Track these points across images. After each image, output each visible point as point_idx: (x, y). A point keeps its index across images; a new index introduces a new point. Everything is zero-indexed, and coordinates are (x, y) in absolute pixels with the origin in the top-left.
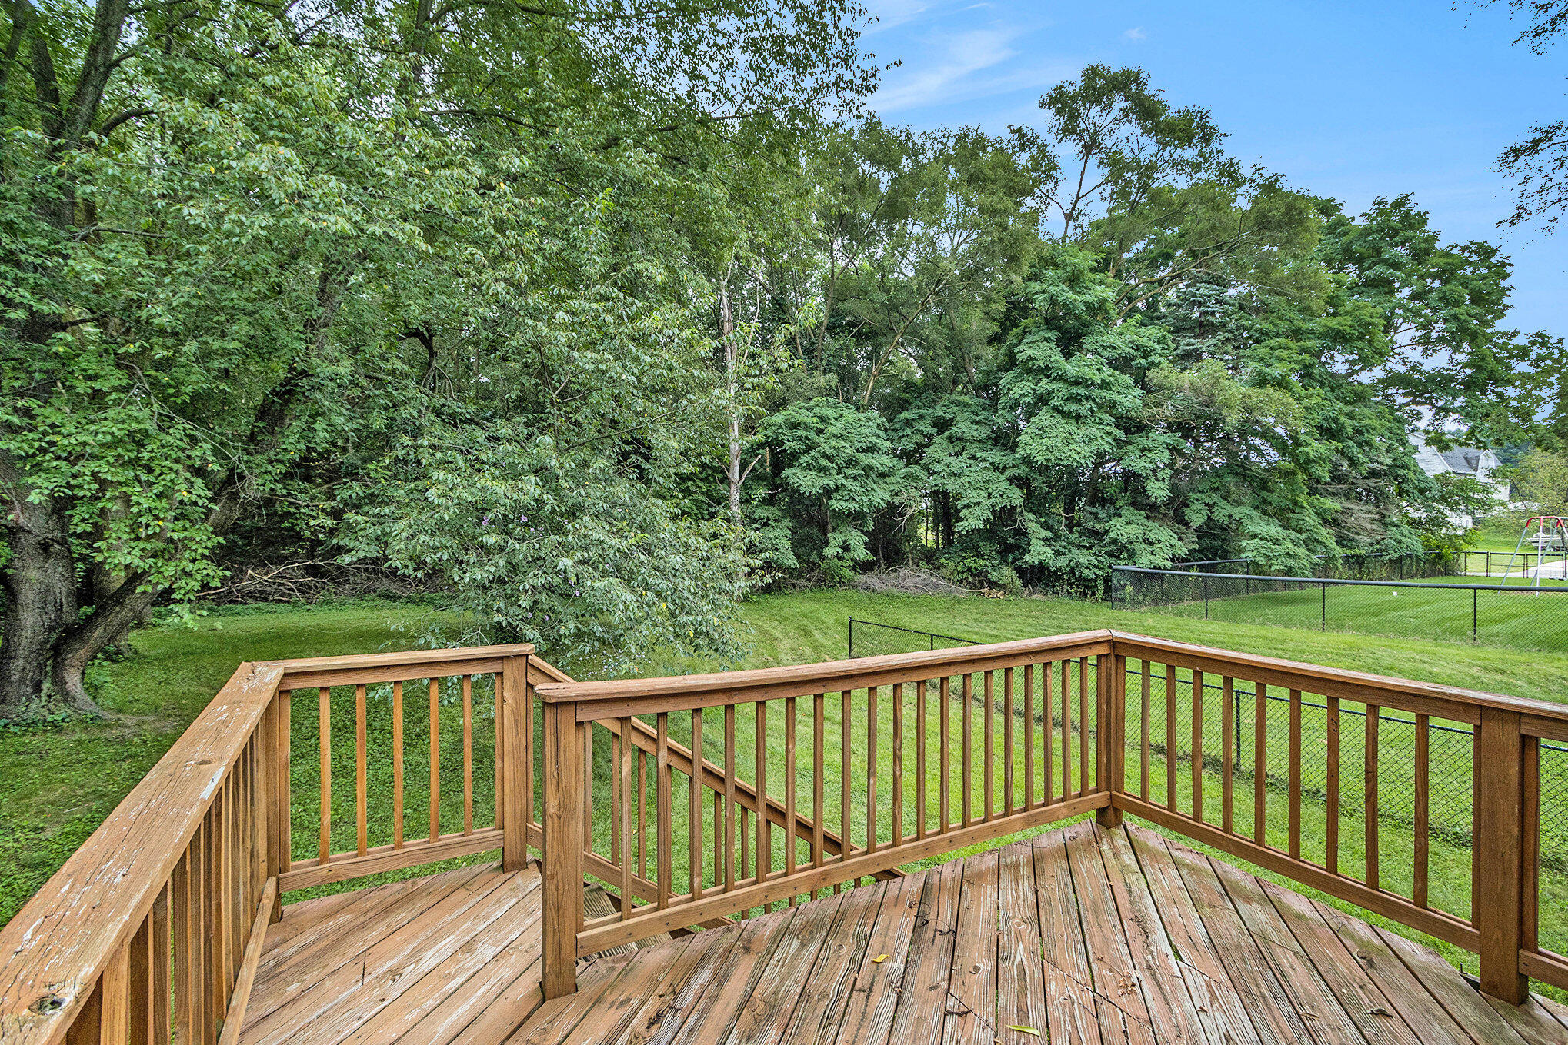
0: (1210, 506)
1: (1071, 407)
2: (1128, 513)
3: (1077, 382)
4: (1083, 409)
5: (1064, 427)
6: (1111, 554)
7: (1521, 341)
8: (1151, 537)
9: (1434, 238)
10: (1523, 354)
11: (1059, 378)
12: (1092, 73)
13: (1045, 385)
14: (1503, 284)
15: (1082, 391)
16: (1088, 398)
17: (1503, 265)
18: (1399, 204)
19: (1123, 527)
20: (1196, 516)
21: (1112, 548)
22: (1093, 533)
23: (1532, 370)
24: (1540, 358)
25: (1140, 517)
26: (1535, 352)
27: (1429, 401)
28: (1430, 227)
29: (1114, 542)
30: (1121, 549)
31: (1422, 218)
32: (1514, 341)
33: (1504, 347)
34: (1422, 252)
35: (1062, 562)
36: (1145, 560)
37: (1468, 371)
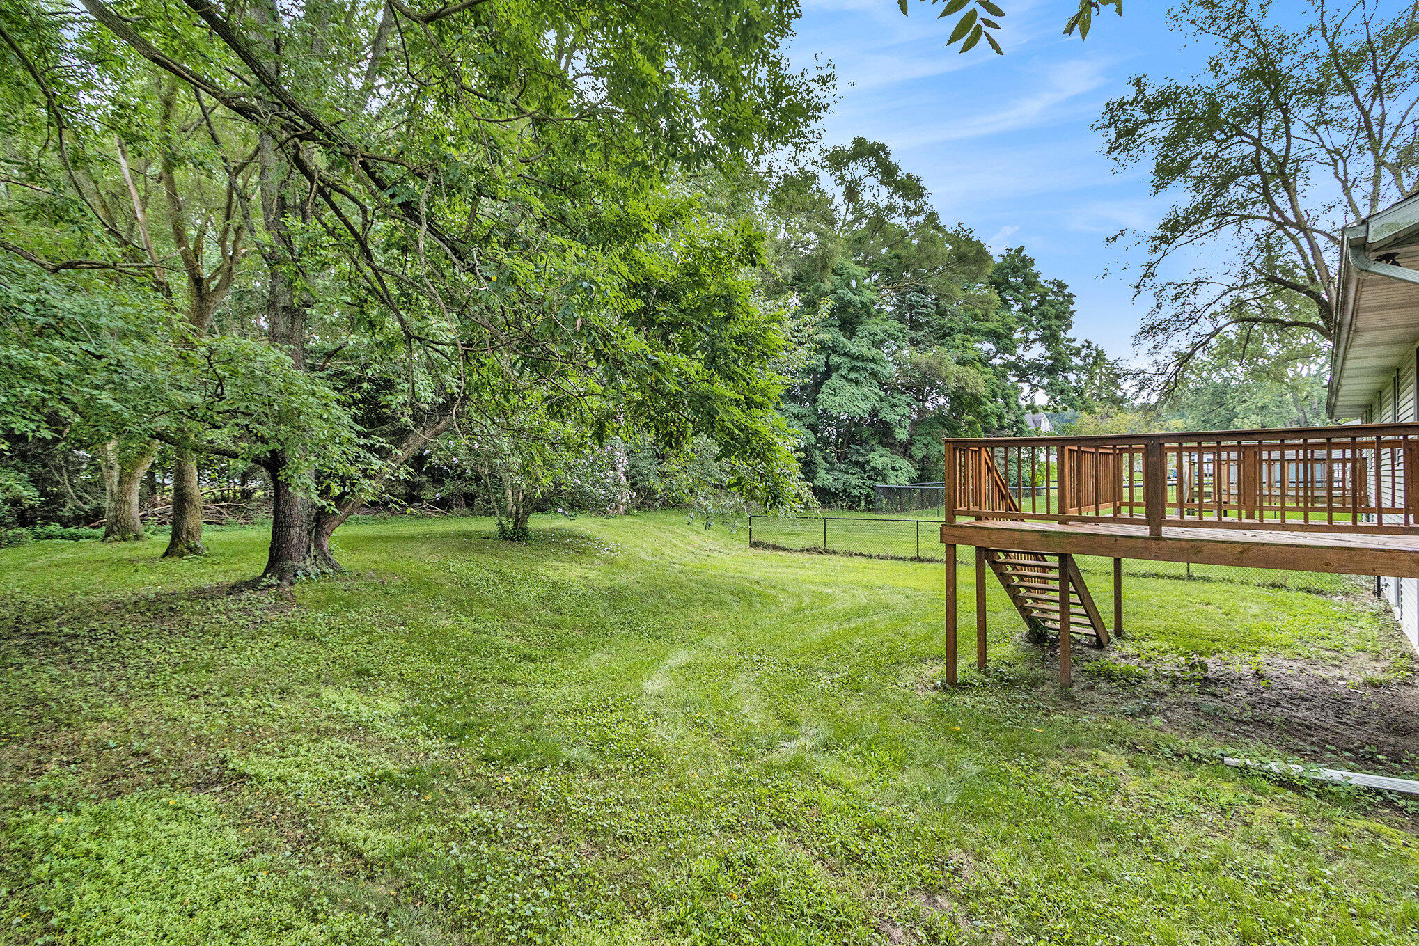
0: (926, 445)
1: (853, 375)
2: (879, 448)
3: (857, 358)
4: (860, 376)
5: (849, 388)
6: (870, 478)
7: (1077, 344)
8: (896, 465)
9: (1037, 275)
10: (1077, 353)
11: (845, 354)
12: (860, 142)
13: (835, 359)
14: (1072, 308)
15: (860, 364)
16: (865, 369)
17: (1070, 296)
18: (1020, 250)
19: (879, 458)
20: (918, 453)
21: (872, 473)
22: (857, 463)
23: (1081, 363)
24: (1088, 356)
25: (886, 452)
26: (1084, 352)
27: (1028, 381)
28: (1035, 269)
29: (873, 469)
30: (877, 473)
31: (1032, 262)
32: (1074, 344)
33: (1067, 348)
34: (1031, 283)
35: (839, 485)
36: (892, 482)
37: (1050, 362)
